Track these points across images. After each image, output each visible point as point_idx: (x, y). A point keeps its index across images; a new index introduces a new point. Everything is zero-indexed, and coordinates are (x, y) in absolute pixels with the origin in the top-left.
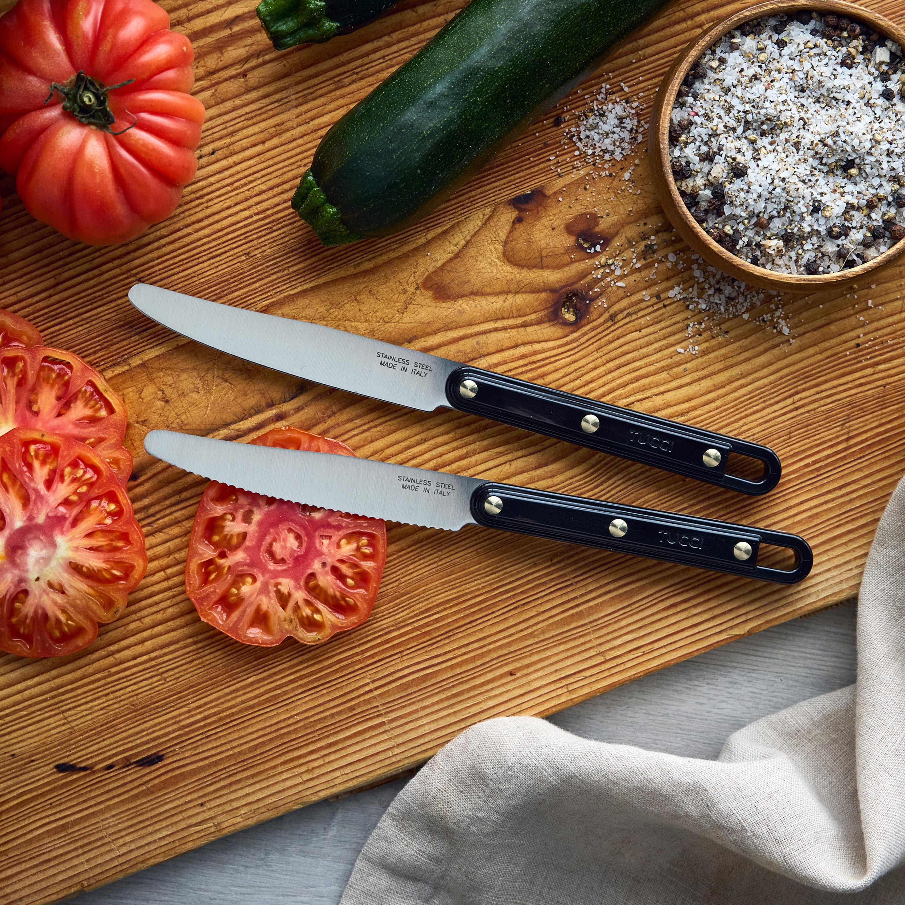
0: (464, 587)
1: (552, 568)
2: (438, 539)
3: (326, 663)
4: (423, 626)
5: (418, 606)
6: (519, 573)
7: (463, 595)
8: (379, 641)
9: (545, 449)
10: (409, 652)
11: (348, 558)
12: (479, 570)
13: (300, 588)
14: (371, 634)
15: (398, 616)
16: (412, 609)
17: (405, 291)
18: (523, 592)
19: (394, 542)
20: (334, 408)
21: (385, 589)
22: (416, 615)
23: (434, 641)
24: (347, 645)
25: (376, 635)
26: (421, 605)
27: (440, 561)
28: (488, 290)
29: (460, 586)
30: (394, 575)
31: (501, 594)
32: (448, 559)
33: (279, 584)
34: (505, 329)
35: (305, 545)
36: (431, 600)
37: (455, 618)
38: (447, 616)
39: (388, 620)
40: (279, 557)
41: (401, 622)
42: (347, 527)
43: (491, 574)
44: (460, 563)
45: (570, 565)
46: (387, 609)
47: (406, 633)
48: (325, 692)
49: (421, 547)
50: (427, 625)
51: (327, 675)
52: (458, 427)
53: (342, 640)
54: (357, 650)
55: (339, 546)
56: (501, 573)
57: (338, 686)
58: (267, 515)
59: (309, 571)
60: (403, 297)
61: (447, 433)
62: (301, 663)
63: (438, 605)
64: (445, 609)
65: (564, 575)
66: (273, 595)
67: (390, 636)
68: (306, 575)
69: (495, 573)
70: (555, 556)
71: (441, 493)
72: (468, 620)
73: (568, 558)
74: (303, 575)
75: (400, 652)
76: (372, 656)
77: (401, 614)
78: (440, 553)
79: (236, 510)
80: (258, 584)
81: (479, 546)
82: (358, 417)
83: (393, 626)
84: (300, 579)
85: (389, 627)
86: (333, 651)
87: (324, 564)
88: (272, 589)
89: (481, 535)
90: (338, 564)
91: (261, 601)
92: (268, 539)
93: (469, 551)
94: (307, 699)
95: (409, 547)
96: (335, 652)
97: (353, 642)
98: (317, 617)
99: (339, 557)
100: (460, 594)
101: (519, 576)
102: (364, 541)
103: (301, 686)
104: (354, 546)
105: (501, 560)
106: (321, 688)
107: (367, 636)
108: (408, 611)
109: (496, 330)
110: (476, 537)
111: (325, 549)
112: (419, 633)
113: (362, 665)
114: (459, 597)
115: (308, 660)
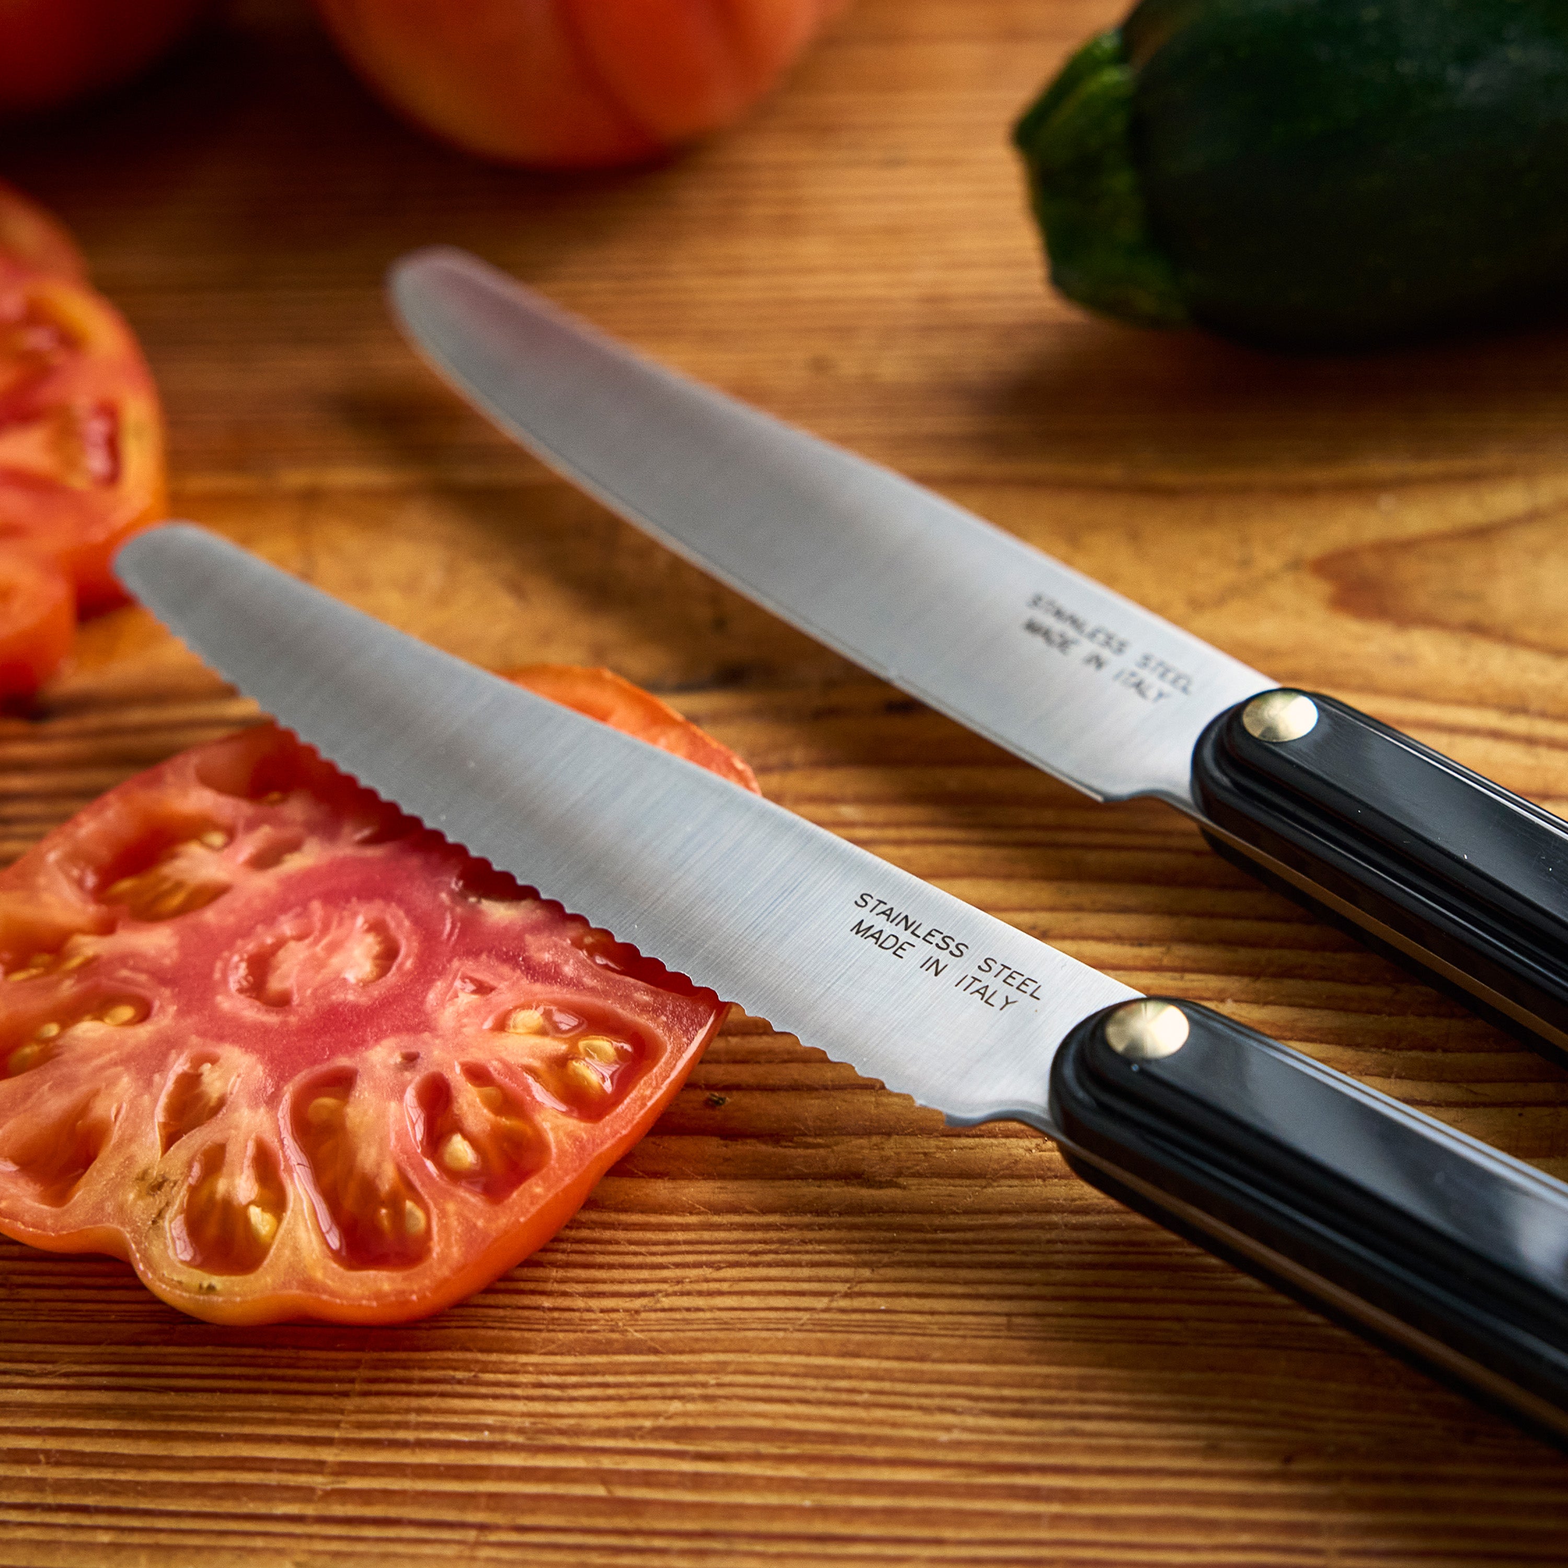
0: (879, 1413)
1: (1275, 1488)
2: (890, 1228)
3: (185, 1450)
4: (628, 1478)
5: (659, 1406)
6: (1128, 1451)
7: (862, 1439)
8: (432, 1458)
9: (1475, 1105)
10: (514, 1537)
11: (509, 1069)
12: (975, 1380)
13: (272, 1101)
14: (418, 1426)
15: (563, 1408)
16: (633, 1406)
17: (1245, 563)
18: (1099, 1522)
19: (722, 1176)
20: (798, 755)
21: (580, 1303)
22: (630, 1433)
23: (638, 1542)
24: (308, 1424)
25: (436, 1435)
26: (676, 1406)
27: (846, 1295)
28: (1533, 634)
29: (867, 1406)
30: (645, 1274)
31: (1014, 1493)
32: (882, 1304)
33: (214, 1060)
34: (1530, 741)
35: (392, 977)
36: (722, 1406)
37: (773, 1499)
38: (748, 1483)
39: (520, 1406)
40: (275, 984)
41: (562, 1432)
42: (575, 984)
43: (1015, 1414)
44: (919, 1330)
45: (1355, 1504)
46: (540, 1369)
47: (554, 1475)
48: (105, 1538)
49: (809, 1227)
50: (647, 1479)
51: (157, 1489)
52: (1188, 940)
53: (300, 1401)
54: (329, 1455)
55: (501, 1026)
56: (1058, 1425)
57: (163, 1539)
58: (338, 867)
59: (343, 1061)
60: (1228, 576)
61: (1138, 941)
62: (101, 1411)
63: (737, 1434)
64: (757, 1457)
65: (1312, 1529)
66: (167, 1083)
67: (483, 1459)
68: (321, 1069)
69: (1031, 1415)
70: (1315, 1451)
71: (982, 992)
72: (819, 1527)
73: (1360, 1478)
74: (315, 1062)
75: (482, 1527)
76: (365, 1496)
77: (581, 1407)
78: (866, 1273)
79: (252, 825)
80: (144, 1032)
81: (1030, 1306)
82: (858, 800)
83: (520, 1431)
84: (295, 1071)
85: (503, 1429)
86: (243, 1422)
87: (411, 1059)
88: (179, 1066)
89: (1060, 1275)
90: (456, 1076)
91: (112, 1082)
92: (287, 926)
93: (979, 1305)
94: (20, 1534)
95: (765, 1211)
96: (247, 1430)
97: (336, 1425)
98: (259, 1219)
99: (476, 1055)
100: (851, 1429)
101: (1121, 1462)
102: (606, 1045)
103: (38, 1485)
104: (555, 1046)
105: (1085, 1384)
106: (102, 1520)
107: (399, 1426)
108: (611, 1407)
109: (1496, 735)
110: (1036, 1275)
111: (447, 1017)
112: (600, 1491)
113: (310, 1510)
114: (835, 1438)
115: (132, 1413)
